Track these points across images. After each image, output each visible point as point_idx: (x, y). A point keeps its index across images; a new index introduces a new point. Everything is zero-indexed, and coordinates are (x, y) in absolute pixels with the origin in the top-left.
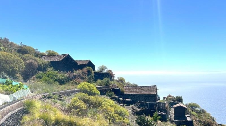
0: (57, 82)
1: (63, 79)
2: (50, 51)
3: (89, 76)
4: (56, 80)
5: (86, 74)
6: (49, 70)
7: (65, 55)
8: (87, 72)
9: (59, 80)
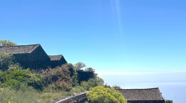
0: (31, 87)
1: (40, 82)
2: (6, 41)
3: (72, 76)
4: (30, 84)
5: (69, 73)
6: (12, 68)
7: (34, 45)
8: (69, 70)
9: (34, 83)
